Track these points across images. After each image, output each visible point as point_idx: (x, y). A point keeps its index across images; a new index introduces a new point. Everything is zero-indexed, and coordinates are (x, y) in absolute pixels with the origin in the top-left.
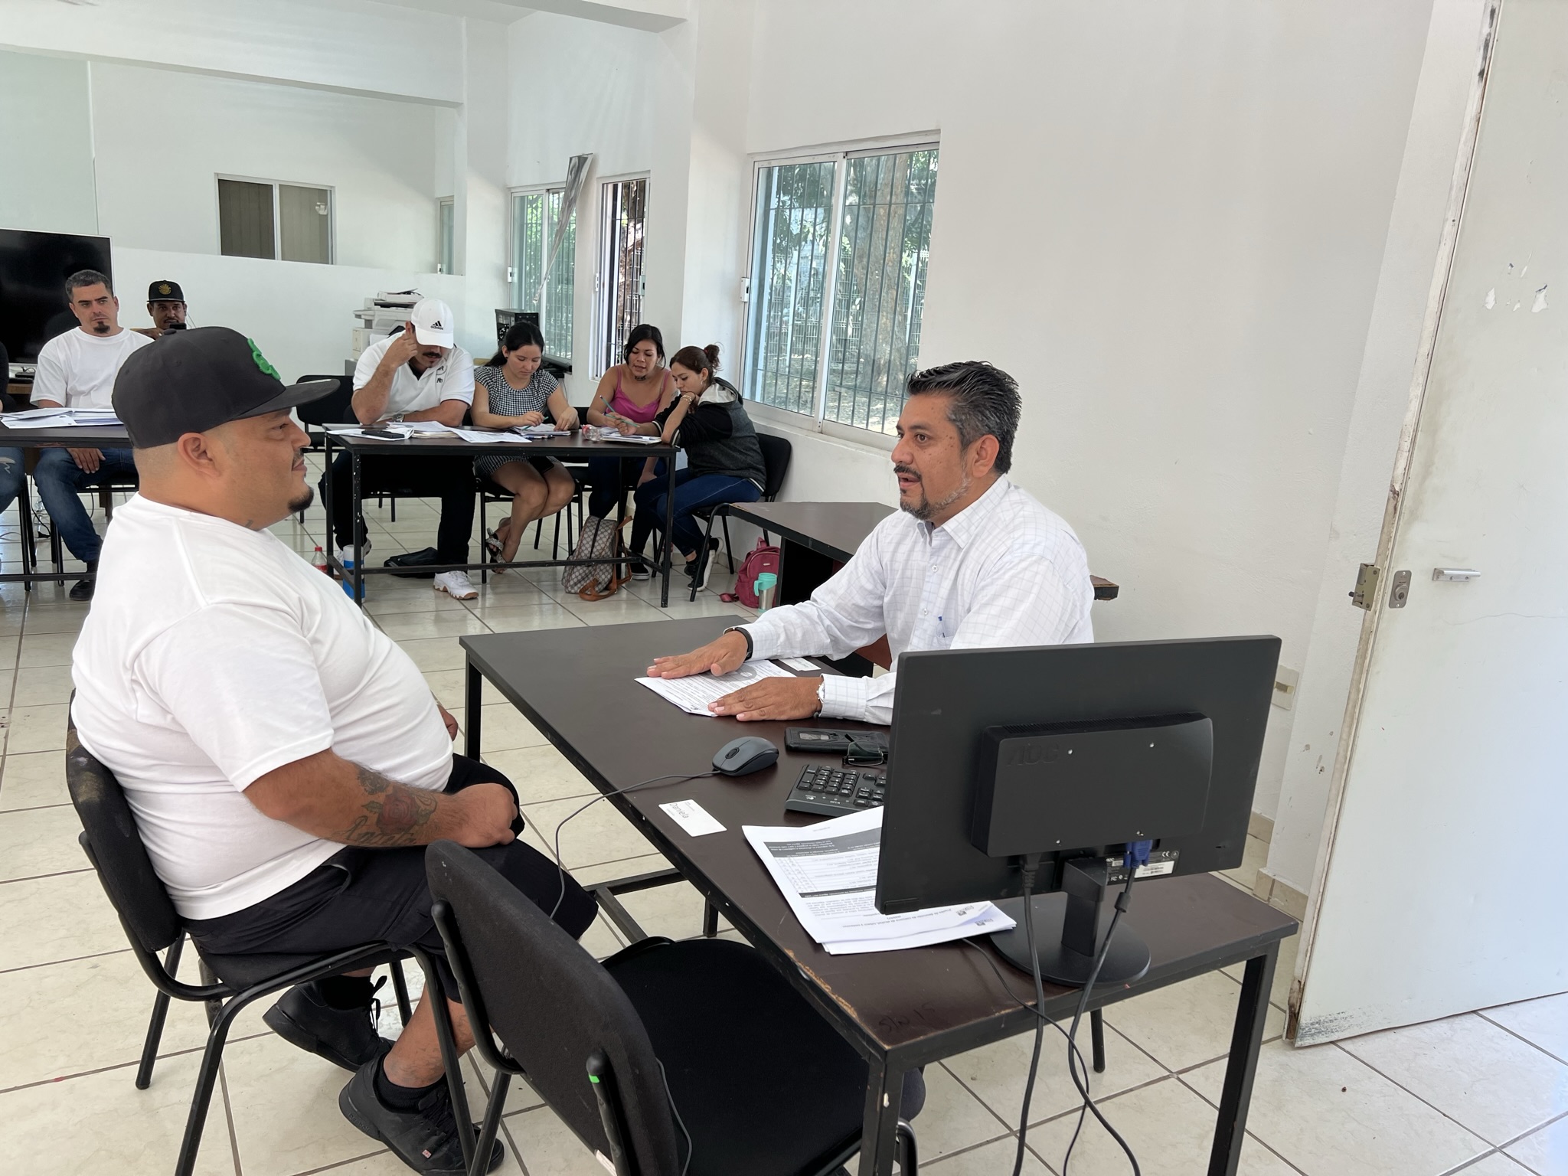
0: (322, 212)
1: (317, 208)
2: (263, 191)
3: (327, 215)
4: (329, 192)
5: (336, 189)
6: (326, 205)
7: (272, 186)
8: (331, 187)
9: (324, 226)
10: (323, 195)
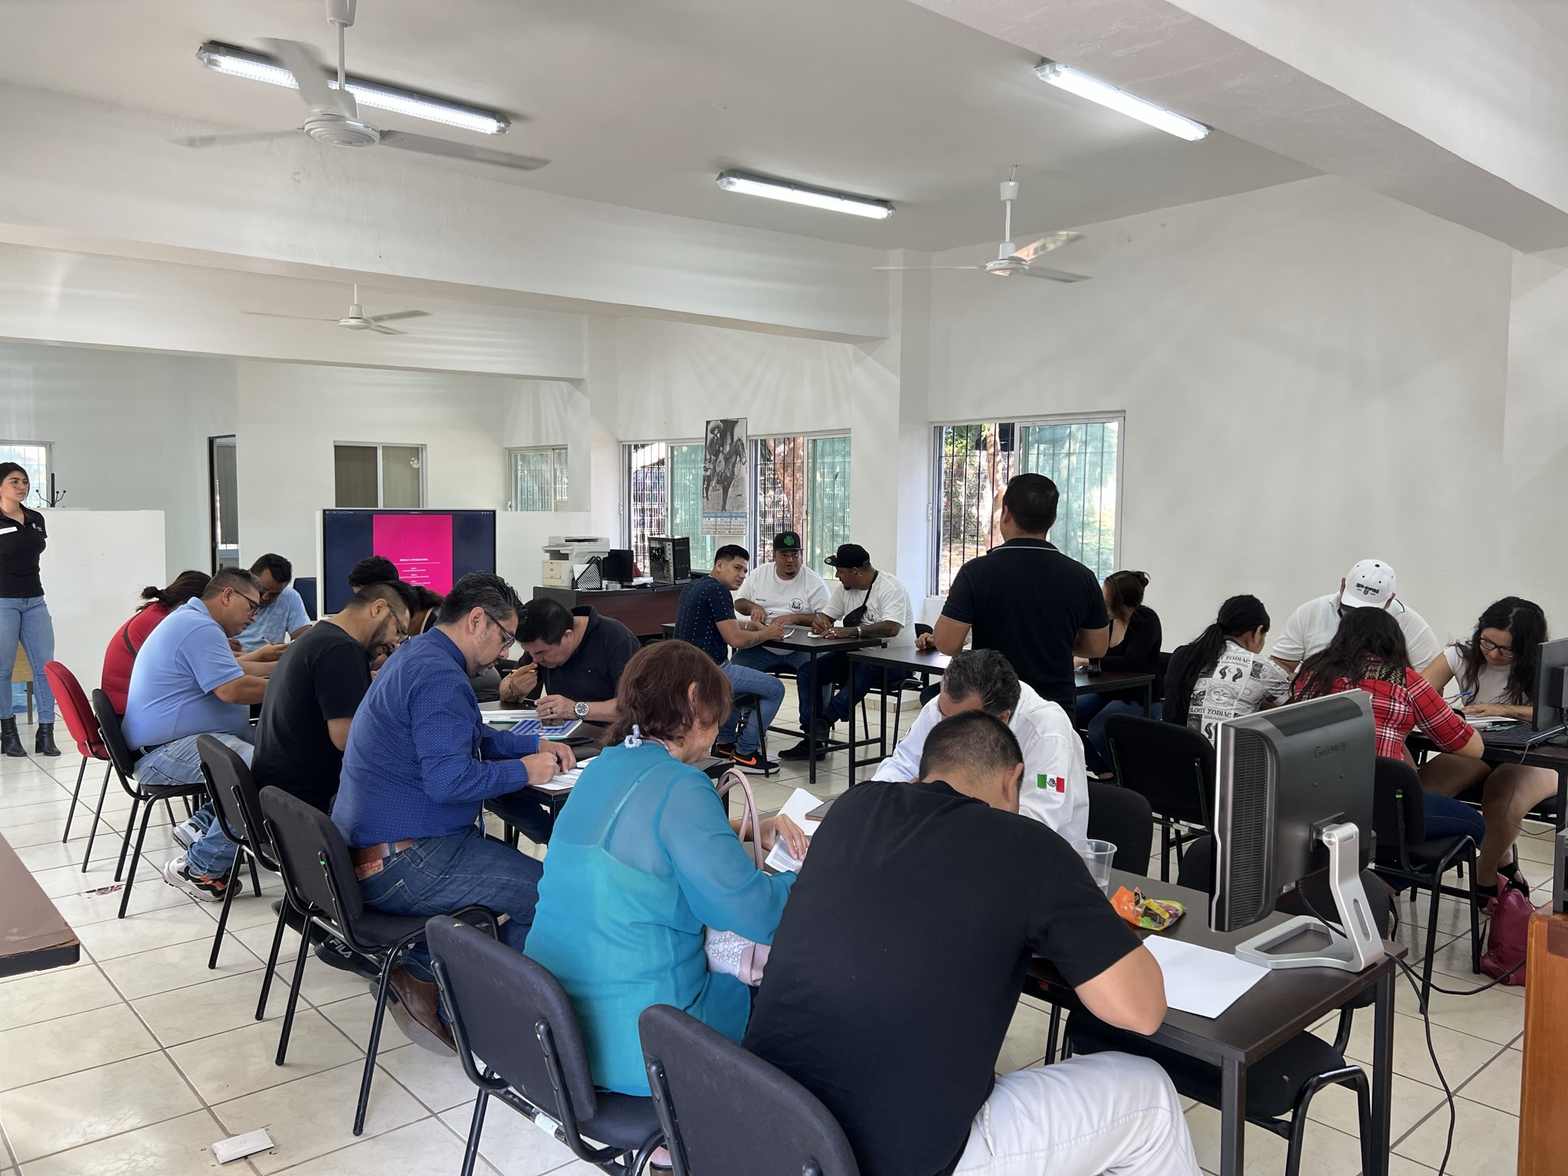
0: (415, 466)
1: (411, 463)
2: (367, 453)
3: (418, 469)
4: (420, 450)
5: (428, 446)
6: (418, 460)
7: (376, 448)
8: (423, 445)
9: (417, 475)
10: (416, 451)
